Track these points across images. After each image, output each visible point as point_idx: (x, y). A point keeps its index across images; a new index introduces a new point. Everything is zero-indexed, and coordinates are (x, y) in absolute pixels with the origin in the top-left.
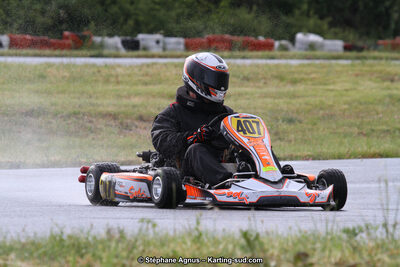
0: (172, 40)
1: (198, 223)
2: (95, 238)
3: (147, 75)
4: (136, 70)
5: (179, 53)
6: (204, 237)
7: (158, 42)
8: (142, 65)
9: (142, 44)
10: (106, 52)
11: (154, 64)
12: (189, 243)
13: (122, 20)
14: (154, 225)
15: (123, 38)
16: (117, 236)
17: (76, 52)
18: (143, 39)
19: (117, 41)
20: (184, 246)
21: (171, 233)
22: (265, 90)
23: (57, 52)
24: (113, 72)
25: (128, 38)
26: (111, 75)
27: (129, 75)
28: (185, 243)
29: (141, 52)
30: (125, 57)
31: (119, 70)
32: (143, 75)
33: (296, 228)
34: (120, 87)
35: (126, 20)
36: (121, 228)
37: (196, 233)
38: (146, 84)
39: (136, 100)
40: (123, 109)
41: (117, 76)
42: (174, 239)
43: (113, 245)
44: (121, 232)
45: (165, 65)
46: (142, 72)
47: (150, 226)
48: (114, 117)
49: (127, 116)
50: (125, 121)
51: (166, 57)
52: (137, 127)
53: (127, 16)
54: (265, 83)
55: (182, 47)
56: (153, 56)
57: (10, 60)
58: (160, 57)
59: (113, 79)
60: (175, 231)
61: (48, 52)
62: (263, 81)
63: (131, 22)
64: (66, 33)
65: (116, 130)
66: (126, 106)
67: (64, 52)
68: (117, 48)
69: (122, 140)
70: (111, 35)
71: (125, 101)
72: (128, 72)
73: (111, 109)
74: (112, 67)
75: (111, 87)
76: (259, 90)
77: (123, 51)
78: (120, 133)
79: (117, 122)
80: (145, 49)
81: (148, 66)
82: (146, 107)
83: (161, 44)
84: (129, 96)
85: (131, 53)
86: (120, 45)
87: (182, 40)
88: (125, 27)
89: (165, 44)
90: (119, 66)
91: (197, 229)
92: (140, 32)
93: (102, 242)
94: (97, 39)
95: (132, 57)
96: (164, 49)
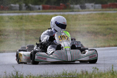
0: (97, 5)
1: (113, 68)
2: (77, 74)
5: (99, 10)
6: (115, 73)
7: (92, 6)
8: (88, 14)
10: (75, 10)
11: (91, 14)
12: (110, 75)
14: (98, 69)
15: (80, 5)
16: (85, 73)
17: (65, 10)
18: (87, 5)
19: (78, 6)
20: (108, 76)
21: (103, 72)
23: (59, 11)
24: (78, 17)
27: (83, 18)
28: (109, 75)
29: (87, 10)
30: (82, 11)
31: (80, 16)
34: (80, 22)
36: (86, 71)
37: (112, 72)
38: (89, 20)
39: (86, 26)
42: (104, 74)
43: (84, 76)
44: (87, 72)
45: (96, 14)
46: (88, 16)
47: (96, 70)
50: (83, 33)
51: (95, 11)
52: (87, 35)
55: (100, 7)
56: (91, 11)
57: (43, 14)
60: (105, 71)
61: (55, 11)
64: (61, 4)
66: (83, 28)
67: (61, 10)
68: (78, 9)
70: (76, 4)
72: (83, 16)
73: (78, 30)
74: (78, 15)
75: (77, 22)
79: (80, 34)
80: (89, 8)
85: (84, 10)
86: (80, 8)
87: (100, 5)
88: (81, 1)
91: (112, 70)
92: (86, 3)
93: (80, 75)
94: (72, 6)
96: (95, 8)
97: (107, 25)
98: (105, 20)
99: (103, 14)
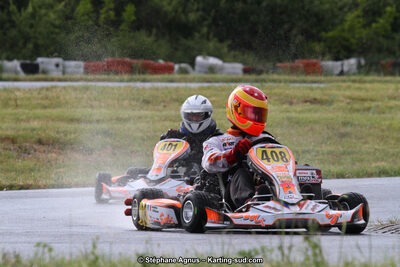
0: (72, 63)
1: (94, 247)
3: (47, 98)
4: (35, 94)
5: (78, 76)
7: (57, 65)
8: (42, 89)
9: (41, 67)
10: (5, 75)
11: (53, 87)
13: (21, 44)
15: (22, 61)
18: (42, 63)
19: (16, 64)
21: (67, 257)
22: (164, 113)
24: (12, 96)
25: (28, 62)
26: (10, 99)
27: (29, 99)
29: (40, 76)
30: (24, 80)
31: (18, 94)
32: (42, 99)
33: (193, 252)
34: (20, 110)
35: (25, 44)
37: (92, 257)
38: (45, 107)
39: (35, 124)
40: (21, 133)
41: (16, 100)
44: (17, 257)
45: (64, 88)
46: (40, 96)
48: (13, 141)
49: (25, 139)
50: (24, 144)
51: (65, 80)
52: (35, 151)
53: (27, 39)
54: (165, 106)
55: (82, 70)
56: (52, 80)
58: (60, 80)
59: (12, 103)
60: (71, 255)
62: (163, 104)
63: (30, 46)
65: (15, 154)
66: (24, 129)
68: (16, 72)
69: (19, 164)
70: (10, 59)
71: (23, 125)
72: (28, 95)
73: (10, 133)
74: (11, 90)
75: (10, 111)
76: (158, 113)
77: (22, 75)
78: (18, 157)
79: (16, 146)
80: (44, 72)
81: (47, 89)
82: (45, 130)
83: (61, 67)
84: (28, 120)
85: (31, 77)
86: (19, 69)
87: (82, 64)
88: (24, 51)
89: (64, 67)
90: (18, 89)
91: (93, 253)
92: (40, 56)
95: (30, 80)
96: (64, 73)
97: (98, 121)
98: (92, 107)
99: (87, 89)
